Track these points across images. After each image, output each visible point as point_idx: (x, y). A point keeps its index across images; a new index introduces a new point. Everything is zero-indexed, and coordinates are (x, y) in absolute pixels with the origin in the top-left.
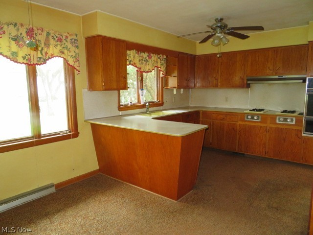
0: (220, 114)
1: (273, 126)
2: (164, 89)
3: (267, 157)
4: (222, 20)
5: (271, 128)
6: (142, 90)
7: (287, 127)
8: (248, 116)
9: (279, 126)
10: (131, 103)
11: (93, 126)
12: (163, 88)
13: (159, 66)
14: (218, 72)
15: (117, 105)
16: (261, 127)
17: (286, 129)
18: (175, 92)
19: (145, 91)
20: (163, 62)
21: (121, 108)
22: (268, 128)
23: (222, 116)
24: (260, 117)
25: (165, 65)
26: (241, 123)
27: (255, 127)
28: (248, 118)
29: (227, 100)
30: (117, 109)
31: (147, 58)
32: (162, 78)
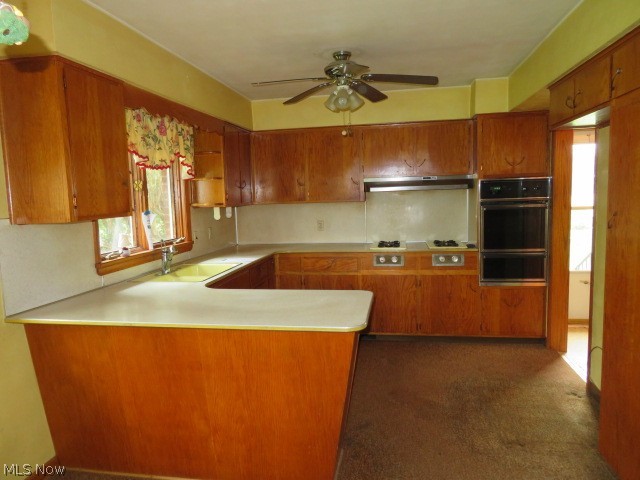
0: (323, 258)
1: (428, 273)
2: (191, 209)
3: (420, 334)
4: (347, 55)
5: (424, 277)
6: (147, 213)
7: (451, 272)
8: (378, 258)
9: (439, 273)
10: (125, 249)
11: (32, 329)
12: (188, 205)
13: (182, 153)
14: (303, 168)
15: (91, 260)
16: (406, 277)
17: (451, 276)
18: (217, 215)
19: (153, 216)
20: (188, 143)
21: (102, 266)
22: (419, 279)
23: (324, 263)
24: (402, 258)
25: (192, 151)
26: (365, 272)
27: (393, 278)
28: (379, 262)
29: (321, 226)
30: (94, 270)
31: (157, 133)
32: (186, 181)
